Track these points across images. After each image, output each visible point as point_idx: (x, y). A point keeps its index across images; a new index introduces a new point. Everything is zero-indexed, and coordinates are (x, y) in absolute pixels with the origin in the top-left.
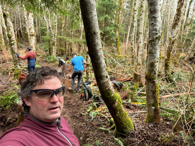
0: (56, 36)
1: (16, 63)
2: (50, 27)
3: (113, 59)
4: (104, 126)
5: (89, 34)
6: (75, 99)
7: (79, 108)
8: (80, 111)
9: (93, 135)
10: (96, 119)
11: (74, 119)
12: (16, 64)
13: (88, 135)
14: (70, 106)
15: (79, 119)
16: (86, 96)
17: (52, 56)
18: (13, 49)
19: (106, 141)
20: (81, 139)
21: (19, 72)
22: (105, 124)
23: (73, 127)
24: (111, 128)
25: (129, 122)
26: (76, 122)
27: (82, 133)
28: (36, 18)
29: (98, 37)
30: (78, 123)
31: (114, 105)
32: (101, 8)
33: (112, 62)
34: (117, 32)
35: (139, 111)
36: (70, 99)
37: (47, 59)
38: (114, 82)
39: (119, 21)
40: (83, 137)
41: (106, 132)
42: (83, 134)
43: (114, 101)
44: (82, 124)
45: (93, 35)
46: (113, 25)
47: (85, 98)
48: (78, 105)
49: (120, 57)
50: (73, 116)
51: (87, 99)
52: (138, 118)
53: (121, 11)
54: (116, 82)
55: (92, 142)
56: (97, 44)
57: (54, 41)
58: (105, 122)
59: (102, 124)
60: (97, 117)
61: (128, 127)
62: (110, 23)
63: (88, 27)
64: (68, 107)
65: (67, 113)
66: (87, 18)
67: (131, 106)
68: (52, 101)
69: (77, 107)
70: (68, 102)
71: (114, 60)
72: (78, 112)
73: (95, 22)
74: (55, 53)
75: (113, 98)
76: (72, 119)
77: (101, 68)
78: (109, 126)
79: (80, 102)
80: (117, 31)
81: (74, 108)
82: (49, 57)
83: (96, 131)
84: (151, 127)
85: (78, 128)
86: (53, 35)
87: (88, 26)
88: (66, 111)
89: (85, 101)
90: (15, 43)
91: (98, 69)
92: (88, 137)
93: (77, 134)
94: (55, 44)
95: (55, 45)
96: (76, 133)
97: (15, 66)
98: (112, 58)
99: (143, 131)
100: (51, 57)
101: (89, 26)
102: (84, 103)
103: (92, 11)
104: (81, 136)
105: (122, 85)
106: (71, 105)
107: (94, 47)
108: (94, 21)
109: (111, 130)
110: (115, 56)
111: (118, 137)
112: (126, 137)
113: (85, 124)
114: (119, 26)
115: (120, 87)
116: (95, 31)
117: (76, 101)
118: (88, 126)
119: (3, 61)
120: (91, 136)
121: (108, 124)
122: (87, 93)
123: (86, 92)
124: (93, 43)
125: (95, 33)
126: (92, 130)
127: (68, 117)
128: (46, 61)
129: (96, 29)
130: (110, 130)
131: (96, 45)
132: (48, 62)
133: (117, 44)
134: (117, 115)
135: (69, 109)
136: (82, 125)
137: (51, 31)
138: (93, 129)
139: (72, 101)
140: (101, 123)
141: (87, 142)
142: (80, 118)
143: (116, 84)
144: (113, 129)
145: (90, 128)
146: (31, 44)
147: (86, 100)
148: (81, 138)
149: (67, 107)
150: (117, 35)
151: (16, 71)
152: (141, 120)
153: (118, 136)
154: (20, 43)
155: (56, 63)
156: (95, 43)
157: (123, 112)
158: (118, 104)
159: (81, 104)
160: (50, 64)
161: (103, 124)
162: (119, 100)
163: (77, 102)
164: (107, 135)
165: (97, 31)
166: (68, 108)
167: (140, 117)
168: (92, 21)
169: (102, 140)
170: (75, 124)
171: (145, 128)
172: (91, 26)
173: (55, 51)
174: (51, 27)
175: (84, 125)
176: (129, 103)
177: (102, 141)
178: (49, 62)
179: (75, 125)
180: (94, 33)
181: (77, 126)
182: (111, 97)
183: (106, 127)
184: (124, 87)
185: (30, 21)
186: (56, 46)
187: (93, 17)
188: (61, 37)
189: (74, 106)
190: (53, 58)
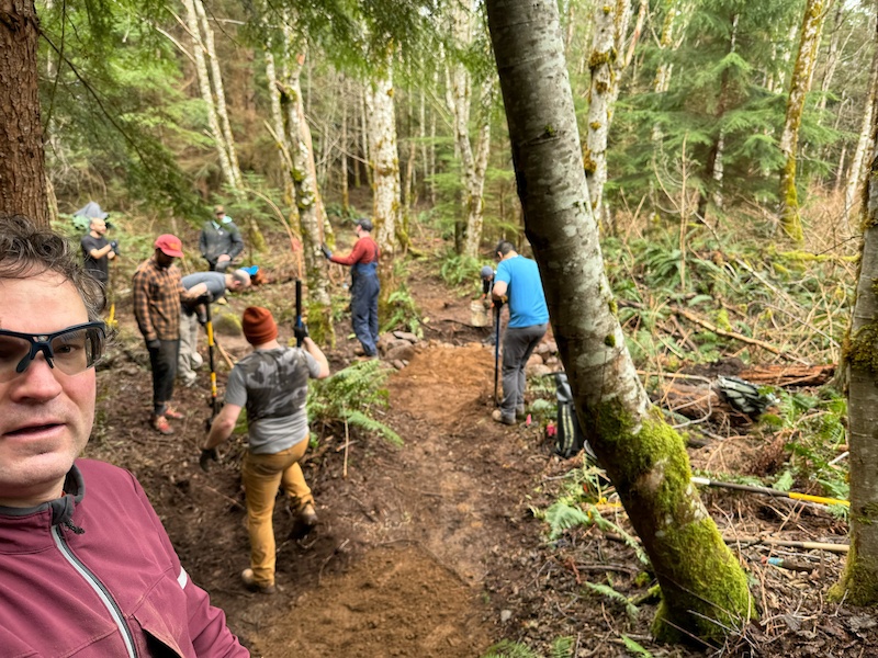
0: (482, 173)
1: (316, 280)
2: (463, 133)
3: (751, 270)
4: (619, 583)
5: (525, 141)
6: (516, 441)
7: (526, 483)
8: (528, 496)
9: (556, 610)
10: (586, 544)
11: (498, 529)
12: (313, 283)
13: (534, 607)
14: (489, 471)
15: (516, 532)
16: (566, 434)
17: (462, 256)
18: (308, 226)
19: (604, 649)
20: (503, 619)
21: (323, 314)
22: (625, 575)
23: (483, 561)
24: (643, 597)
25: (727, 578)
26: (502, 542)
27: (512, 593)
28: (420, 102)
29: (563, 149)
30: (510, 547)
31: (645, 480)
32: (704, 23)
33: (743, 288)
34: (787, 136)
35: (823, 539)
36: (495, 440)
37: (444, 268)
38: (723, 382)
39: (800, 81)
40: (515, 611)
41: (618, 609)
42: (518, 596)
43: (642, 460)
44: (524, 556)
45: (541, 141)
46: (767, 99)
47: (558, 445)
48: (524, 472)
49: (796, 264)
50: (495, 512)
51: (569, 451)
52: (805, 573)
53: (812, 25)
54: (733, 385)
55: (543, 639)
56: (559, 182)
57: (473, 193)
58: (628, 565)
59: (608, 570)
60: (596, 536)
61: (719, 605)
62: (747, 94)
63: (518, 109)
64: (481, 471)
65: (474, 498)
66: (512, 68)
67: (782, 510)
68: (23, 390)
69: (517, 480)
70: (487, 453)
71: (761, 276)
72: (517, 502)
73: (553, 81)
74: (476, 246)
75: (637, 446)
76: (489, 527)
77: (576, 298)
78: (640, 584)
79: (537, 460)
80: (786, 132)
81: (506, 482)
82: (449, 260)
83: (575, 596)
84: (862, 630)
85: (505, 569)
86: (471, 167)
87: (518, 103)
88: (473, 488)
89: (557, 459)
90: (313, 205)
91: (565, 302)
92: (535, 616)
93: (492, 592)
94: (479, 208)
95: (478, 212)
96: (492, 588)
97: (312, 292)
98: (745, 266)
99: (803, 638)
100: (457, 261)
101: (524, 103)
102: (552, 465)
103: (535, 37)
104: (506, 605)
105: (765, 400)
106: (497, 464)
107: (547, 197)
108: (548, 81)
109: (646, 606)
110: (766, 256)
111: (667, 645)
112: (708, 651)
113: (539, 559)
114: (800, 102)
115: (748, 409)
116: (550, 123)
117: (520, 452)
118: (547, 568)
119: (287, 275)
120: (547, 613)
121: (638, 575)
122: (570, 422)
123: (564, 417)
124: (542, 181)
125: (547, 135)
126: (561, 591)
127: (475, 515)
128: (438, 279)
129: (555, 113)
130: (638, 605)
131: (552, 189)
132: (445, 282)
133: (780, 196)
134: (661, 534)
135: (483, 483)
136: (524, 560)
137: (466, 152)
138: (565, 585)
139: (502, 447)
140: (607, 567)
141: (525, 635)
142: (521, 527)
143: (729, 392)
144: (652, 601)
145: (552, 577)
146: (380, 210)
147: (562, 455)
148: (506, 614)
149: (479, 472)
150: (783, 151)
151: (314, 312)
152: (813, 585)
153: (670, 639)
154: (357, 209)
155: (474, 289)
156: (547, 178)
157: (695, 524)
158: (668, 479)
159: (538, 468)
160: (451, 291)
161: (616, 573)
162: (671, 459)
163: (522, 457)
164: (620, 623)
165: (562, 123)
166: (483, 479)
167: (815, 573)
168: (536, 81)
169: (588, 641)
170: (495, 549)
171: (825, 627)
172: (529, 105)
173: (476, 235)
174: (464, 136)
175: (533, 559)
176: (775, 495)
177: (585, 646)
178: (450, 284)
179: (495, 555)
180: (543, 133)
181: (505, 559)
182: (624, 441)
183: (626, 585)
184: (773, 414)
185: (380, 116)
186: (481, 213)
187: (539, 62)
188: (504, 173)
189: (507, 471)
190: (466, 267)
